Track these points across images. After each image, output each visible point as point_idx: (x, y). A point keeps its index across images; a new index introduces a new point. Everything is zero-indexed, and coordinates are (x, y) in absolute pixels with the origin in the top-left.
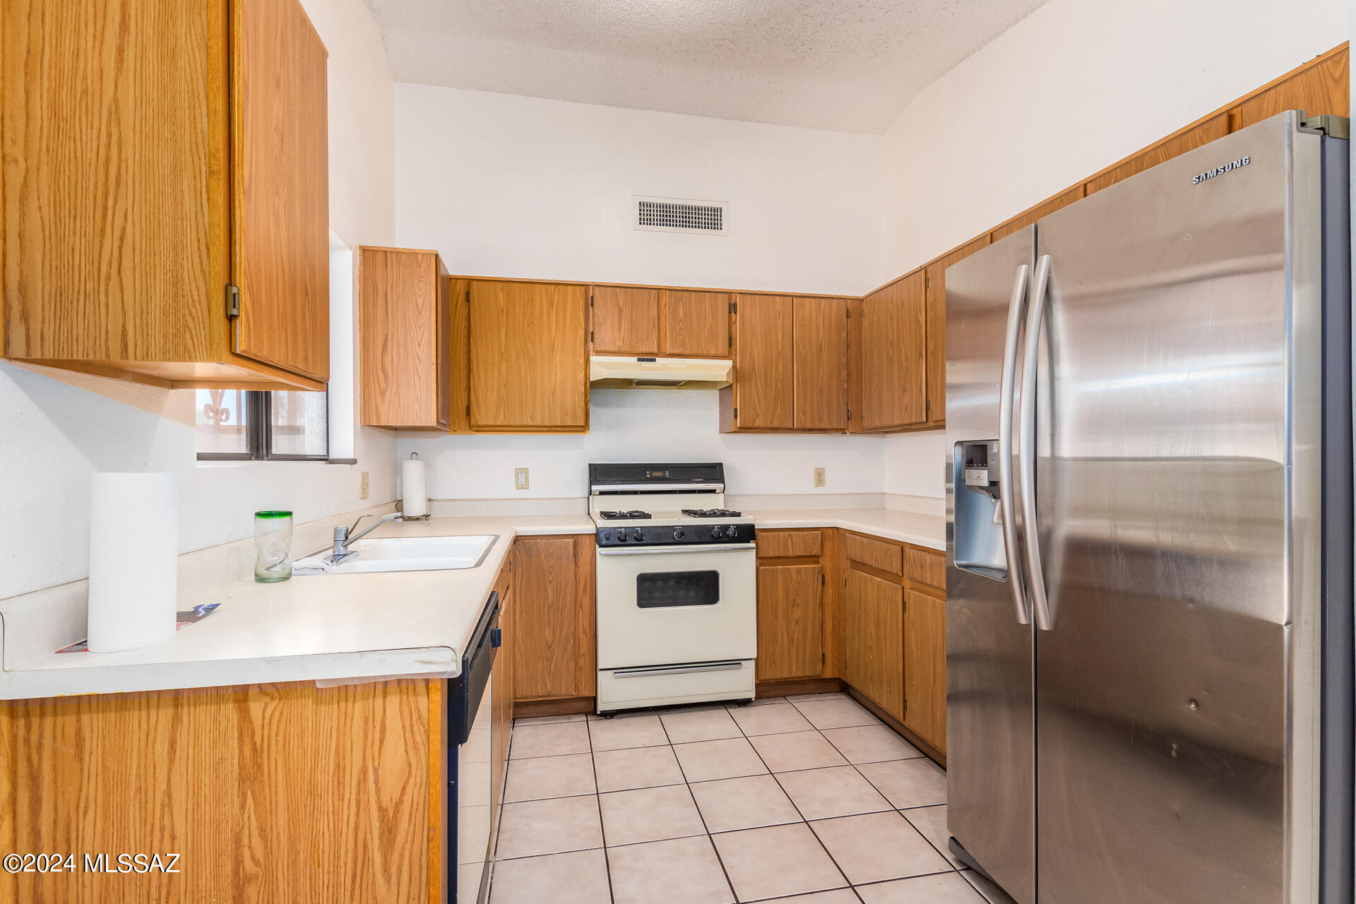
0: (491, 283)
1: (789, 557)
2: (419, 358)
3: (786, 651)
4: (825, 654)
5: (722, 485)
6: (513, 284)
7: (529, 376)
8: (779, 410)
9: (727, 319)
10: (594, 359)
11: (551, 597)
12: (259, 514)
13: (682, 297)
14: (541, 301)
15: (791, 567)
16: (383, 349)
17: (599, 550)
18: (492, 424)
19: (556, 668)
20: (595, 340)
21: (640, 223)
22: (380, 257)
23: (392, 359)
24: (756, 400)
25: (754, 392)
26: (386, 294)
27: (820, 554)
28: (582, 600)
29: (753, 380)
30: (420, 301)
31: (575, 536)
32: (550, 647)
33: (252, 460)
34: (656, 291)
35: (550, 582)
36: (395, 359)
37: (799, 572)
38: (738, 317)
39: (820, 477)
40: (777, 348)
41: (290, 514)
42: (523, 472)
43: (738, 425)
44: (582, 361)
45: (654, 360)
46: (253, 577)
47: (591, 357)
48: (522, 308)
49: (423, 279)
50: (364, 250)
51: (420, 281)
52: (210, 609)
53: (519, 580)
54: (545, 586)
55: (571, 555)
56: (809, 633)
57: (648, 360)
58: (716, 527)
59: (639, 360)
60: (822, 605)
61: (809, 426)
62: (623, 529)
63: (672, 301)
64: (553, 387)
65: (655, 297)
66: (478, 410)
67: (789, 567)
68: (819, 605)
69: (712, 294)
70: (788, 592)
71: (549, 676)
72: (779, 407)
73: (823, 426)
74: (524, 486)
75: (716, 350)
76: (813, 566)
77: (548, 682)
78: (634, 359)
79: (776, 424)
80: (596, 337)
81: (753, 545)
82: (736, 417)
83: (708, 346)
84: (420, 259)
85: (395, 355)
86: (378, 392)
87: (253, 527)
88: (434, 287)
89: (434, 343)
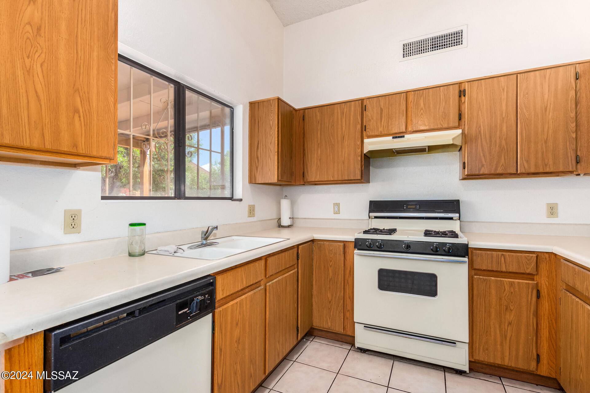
0: (314, 109)
1: (502, 272)
2: (271, 150)
3: (499, 343)
4: (541, 354)
5: (457, 215)
6: (324, 107)
7: (331, 154)
8: (503, 160)
9: (457, 101)
10: (366, 141)
11: (331, 274)
12: (131, 225)
13: (423, 94)
14: (338, 113)
15: (504, 279)
16: (257, 148)
17: (356, 251)
18: (313, 180)
19: (333, 315)
20: (367, 130)
21: (404, 57)
22: (257, 105)
23: (261, 152)
24: (482, 155)
25: (480, 148)
26: (259, 122)
27: (535, 273)
28: (348, 279)
29: (479, 141)
30: (271, 122)
31: (345, 242)
32: (330, 302)
33: (175, 199)
34: (405, 94)
35: (331, 266)
36: (262, 152)
37: (512, 285)
38: (466, 99)
39: (552, 210)
40: (501, 115)
41: (144, 224)
42: (337, 205)
43: (466, 173)
44: (359, 143)
45: (403, 137)
46: (127, 254)
47: (365, 140)
48: (328, 119)
49: (273, 112)
50: (251, 104)
51: (271, 113)
52: (58, 270)
53: (315, 263)
54: (328, 268)
55: (342, 253)
56: (523, 335)
57: (399, 137)
58: (435, 244)
59: (393, 138)
60: (536, 314)
61: (533, 170)
62: (370, 240)
63: (416, 97)
64: (343, 159)
65: (404, 97)
66: (308, 174)
67: (502, 279)
68: (533, 315)
69: (446, 87)
70: (500, 299)
71: (330, 318)
72: (503, 158)
73: (548, 170)
74: (337, 212)
75: (448, 124)
76: (527, 282)
77: (329, 321)
78: (390, 138)
79: (499, 171)
80: (367, 127)
81: (466, 259)
82: (464, 168)
83: (442, 122)
84: (271, 102)
85: (261, 150)
86: (255, 168)
87: (126, 230)
88: (277, 115)
89: (276, 142)
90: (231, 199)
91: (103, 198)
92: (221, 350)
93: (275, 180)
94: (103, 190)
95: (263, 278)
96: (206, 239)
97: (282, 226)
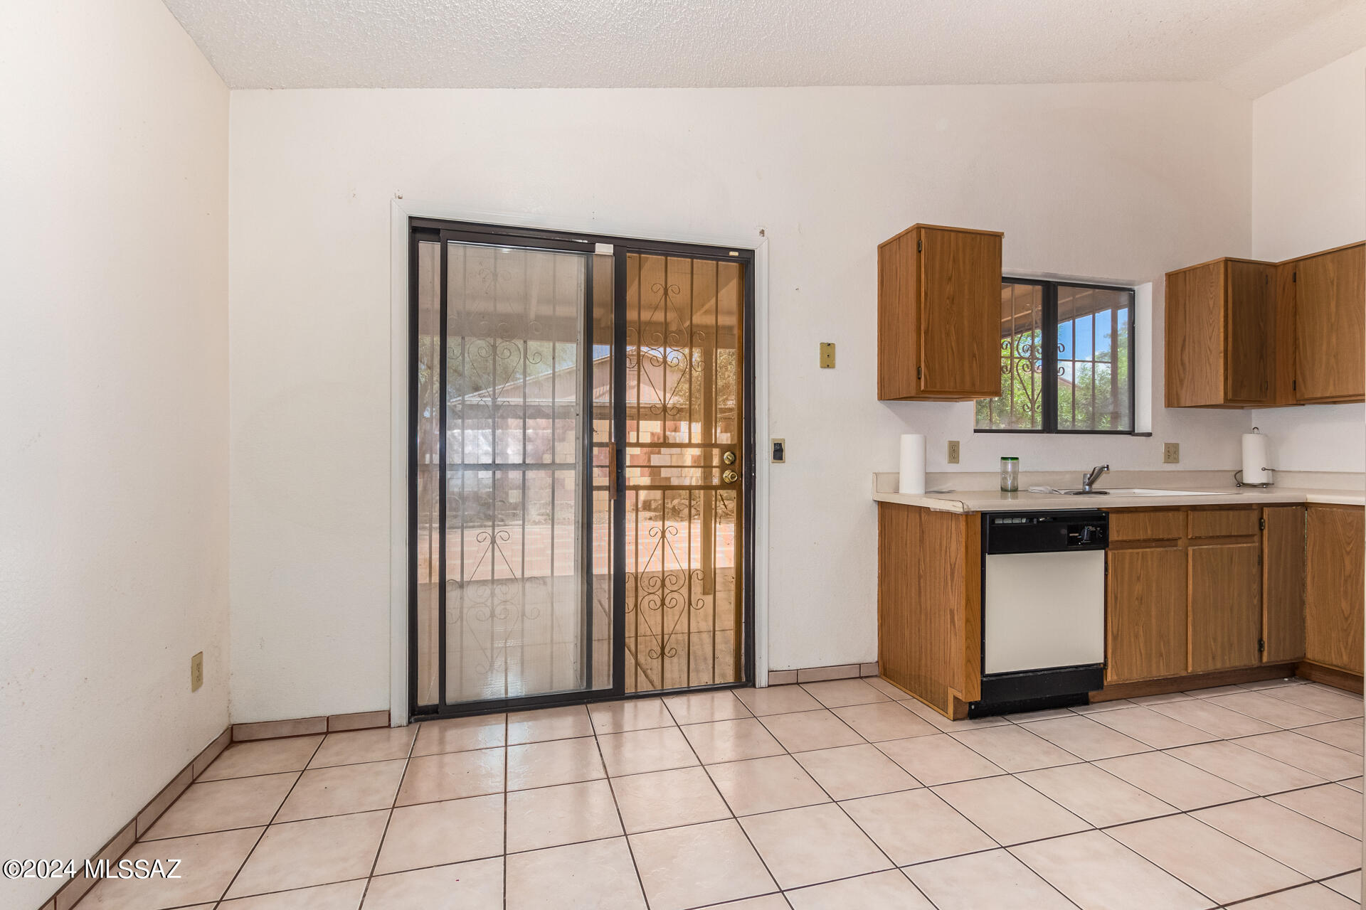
2: (1210, 350)
12: (1003, 458)
16: (1182, 348)
22: (1181, 276)
23: (1189, 354)
26: (1185, 304)
30: (1211, 303)
33: (1043, 433)
36: (1191, 354)
41: (1017, 459)
49: (1213, 284)
50: (1170, 276)
53: (1311, 546)
54: (1342, 557)
66: (1304, 384)
84: (1211, 269)
85: (1191, 351)
86: (1178, 383)
87: (997, 466)
88: (1223, 288)
89: (1222, 335)
90: (1131, 432)
91: (976, 431)
92: (1116, 598)
93: (1221, 400)
94: (977, 422)
95: (1181, 536)
96: (1090, 484)
97: (1244, 484)
